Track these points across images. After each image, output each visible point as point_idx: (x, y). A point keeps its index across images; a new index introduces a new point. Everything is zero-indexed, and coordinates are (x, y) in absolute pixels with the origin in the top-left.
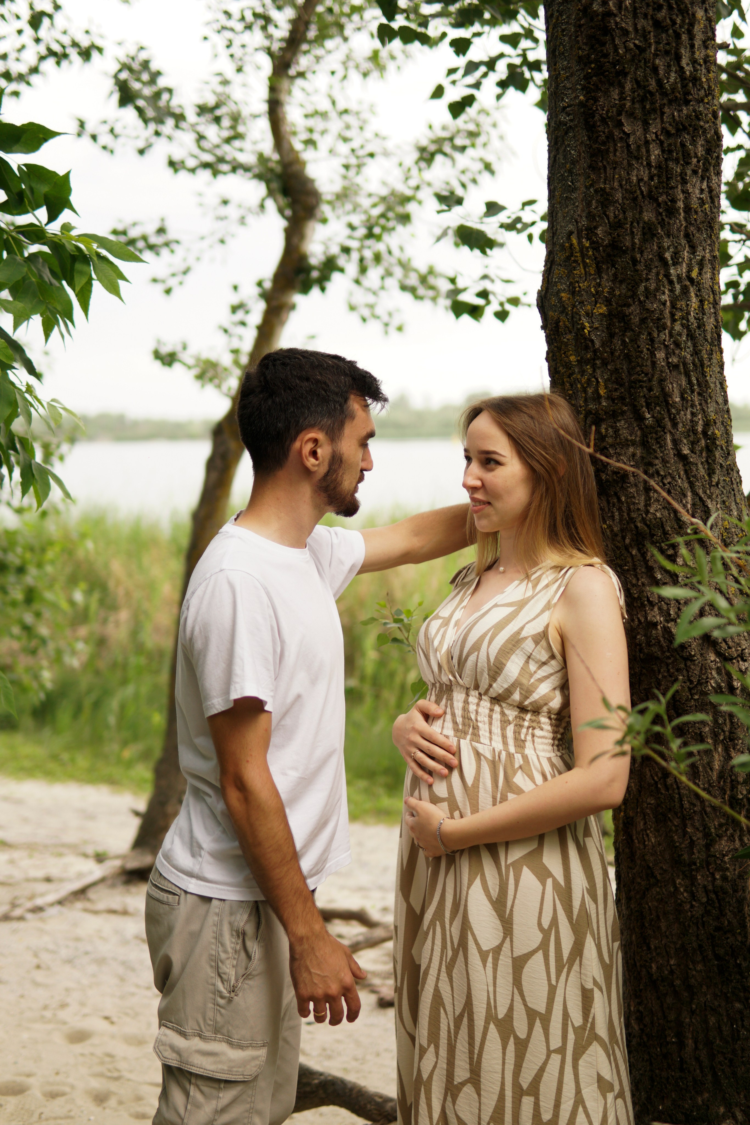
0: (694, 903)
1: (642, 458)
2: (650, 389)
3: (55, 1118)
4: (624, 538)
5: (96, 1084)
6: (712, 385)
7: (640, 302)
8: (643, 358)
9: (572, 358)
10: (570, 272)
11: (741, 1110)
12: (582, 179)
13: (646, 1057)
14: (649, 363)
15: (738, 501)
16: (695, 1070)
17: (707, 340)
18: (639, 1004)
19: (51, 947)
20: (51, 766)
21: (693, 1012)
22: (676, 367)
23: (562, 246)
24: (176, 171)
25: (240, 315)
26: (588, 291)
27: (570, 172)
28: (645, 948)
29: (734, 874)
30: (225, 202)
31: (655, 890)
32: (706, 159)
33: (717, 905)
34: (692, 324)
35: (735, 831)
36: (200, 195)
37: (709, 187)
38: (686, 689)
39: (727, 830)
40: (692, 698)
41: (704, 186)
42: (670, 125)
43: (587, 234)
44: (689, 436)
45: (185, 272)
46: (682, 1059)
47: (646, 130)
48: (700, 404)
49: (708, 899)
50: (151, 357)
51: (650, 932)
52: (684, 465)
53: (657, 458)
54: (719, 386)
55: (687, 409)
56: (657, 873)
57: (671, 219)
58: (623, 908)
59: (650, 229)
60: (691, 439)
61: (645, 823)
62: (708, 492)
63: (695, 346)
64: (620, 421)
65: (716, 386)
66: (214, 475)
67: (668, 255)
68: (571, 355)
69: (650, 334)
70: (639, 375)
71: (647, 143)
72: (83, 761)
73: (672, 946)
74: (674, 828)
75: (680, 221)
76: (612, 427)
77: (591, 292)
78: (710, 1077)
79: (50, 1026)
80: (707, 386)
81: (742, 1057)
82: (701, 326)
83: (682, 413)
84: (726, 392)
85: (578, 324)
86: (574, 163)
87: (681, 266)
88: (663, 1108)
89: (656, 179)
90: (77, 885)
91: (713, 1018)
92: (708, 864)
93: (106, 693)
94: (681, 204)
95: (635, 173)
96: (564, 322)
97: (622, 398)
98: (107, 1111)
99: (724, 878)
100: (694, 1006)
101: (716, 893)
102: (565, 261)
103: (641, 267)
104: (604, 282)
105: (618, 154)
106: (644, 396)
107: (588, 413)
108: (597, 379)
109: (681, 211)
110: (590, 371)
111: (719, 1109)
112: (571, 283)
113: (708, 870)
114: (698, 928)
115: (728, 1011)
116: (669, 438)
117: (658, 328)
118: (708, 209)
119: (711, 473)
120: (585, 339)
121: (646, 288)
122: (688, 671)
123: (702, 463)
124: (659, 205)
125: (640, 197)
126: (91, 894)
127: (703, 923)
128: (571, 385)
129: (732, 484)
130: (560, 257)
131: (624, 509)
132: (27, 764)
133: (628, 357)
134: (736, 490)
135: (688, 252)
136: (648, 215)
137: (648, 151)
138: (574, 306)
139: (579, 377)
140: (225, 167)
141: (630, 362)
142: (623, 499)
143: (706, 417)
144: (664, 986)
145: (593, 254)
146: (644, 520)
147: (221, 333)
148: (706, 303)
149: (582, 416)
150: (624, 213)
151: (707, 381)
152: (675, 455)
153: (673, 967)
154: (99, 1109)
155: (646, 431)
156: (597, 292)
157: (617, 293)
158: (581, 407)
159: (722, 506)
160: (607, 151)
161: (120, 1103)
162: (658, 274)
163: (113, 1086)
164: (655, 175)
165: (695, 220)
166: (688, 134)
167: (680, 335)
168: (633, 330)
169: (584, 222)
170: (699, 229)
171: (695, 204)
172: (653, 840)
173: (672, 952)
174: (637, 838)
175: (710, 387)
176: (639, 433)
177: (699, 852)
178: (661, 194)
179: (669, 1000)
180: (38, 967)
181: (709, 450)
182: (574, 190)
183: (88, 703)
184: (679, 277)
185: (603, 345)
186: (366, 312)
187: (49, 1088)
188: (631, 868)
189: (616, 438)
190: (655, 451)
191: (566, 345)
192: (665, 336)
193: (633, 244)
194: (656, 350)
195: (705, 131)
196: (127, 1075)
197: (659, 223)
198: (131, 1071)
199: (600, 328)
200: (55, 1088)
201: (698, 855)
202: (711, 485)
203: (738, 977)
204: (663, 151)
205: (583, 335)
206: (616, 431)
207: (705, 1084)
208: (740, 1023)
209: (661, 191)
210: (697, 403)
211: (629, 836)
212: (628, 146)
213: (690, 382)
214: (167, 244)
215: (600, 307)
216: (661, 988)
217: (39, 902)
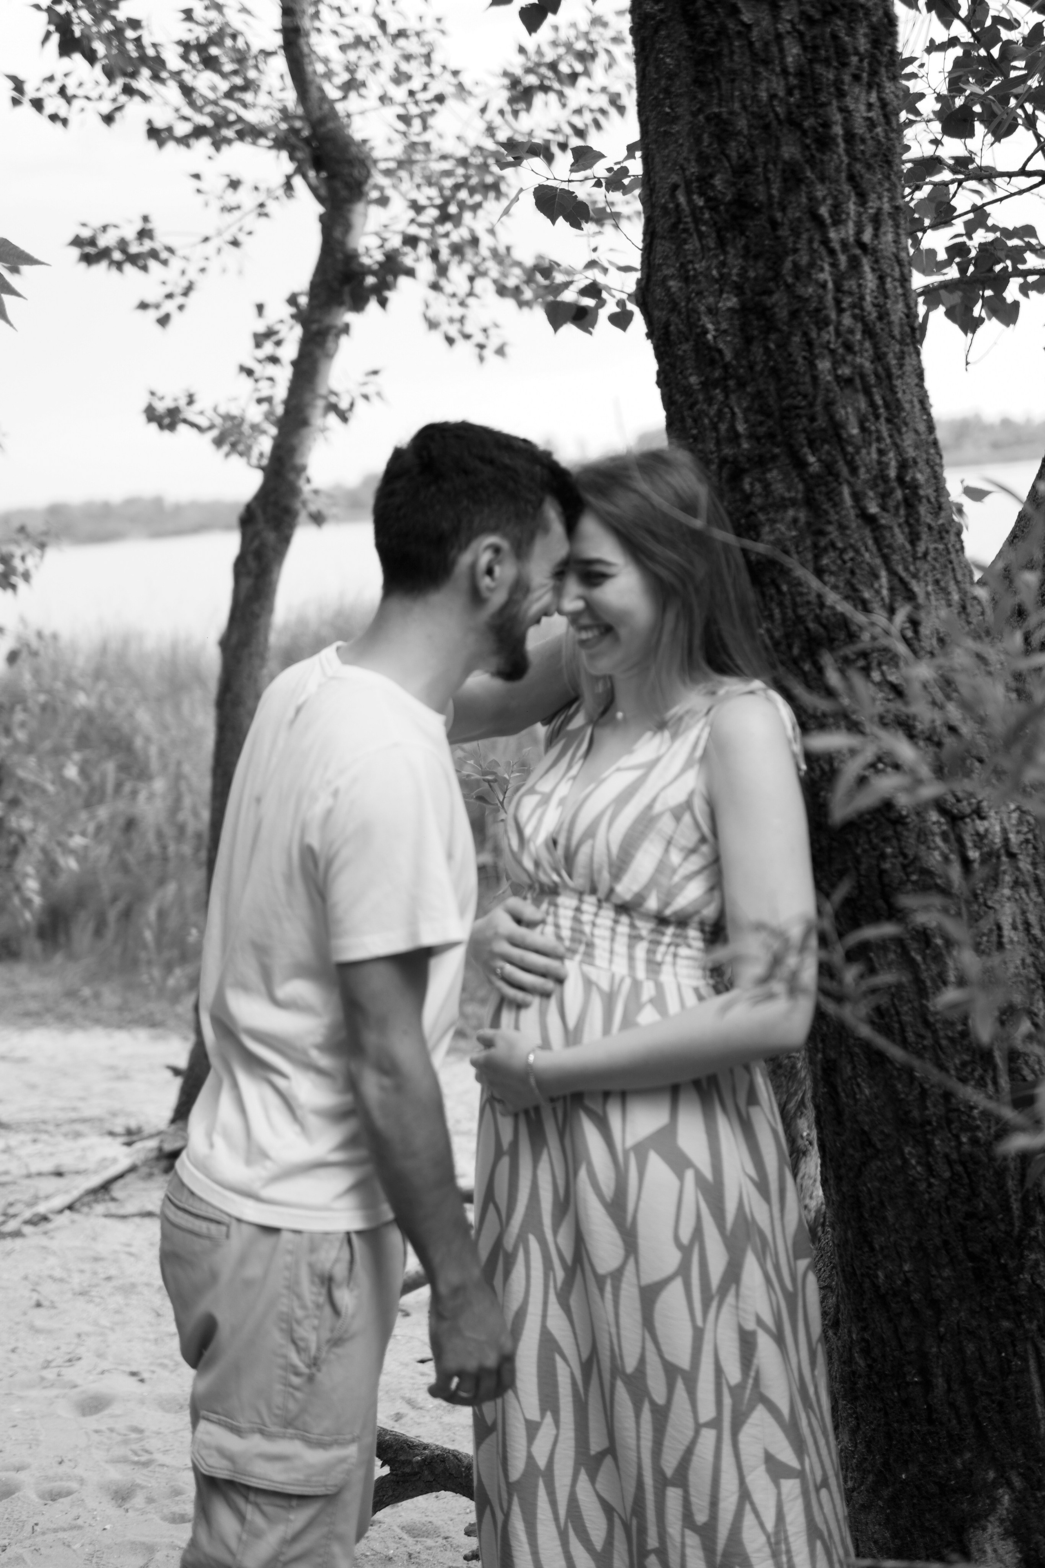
0: (932, 1180)
1: (809, 524)
2: (812, 419)
3: (55, 1531)
4: (790, 647)
5: (116, 1474)
6: (907, 406)
7: (788, 287)
8: (798, 373)
9: (693, 380)
10: (679, 247)
11: (1020, 1474)
12: (685, 101)
13: (879, 1405)
14: (807, 379)
15: (960, 578)
16: (949, 1420)
17: (893, 337)
18: (864, 1329)
19: (58, 1273)
20: (67, 1006)
21: (941, 1338)
22: (849, 381)
23: (664, 208)
24: (161, 144)
25: (268, 348)
26: (707, 275)
27: (667, 91)
28: (866, 1249)
29: (989, 1134)
30: (234, 184)
31: (875, 1165)
32: (873, 57)
33: (966, 1181)
34: (869, 314)
35: (985, 1071)
36: (197, 176)
37: (881, 99)
38: (899, 867)
39: (973, 1070)
40: (908, 880)
41: (873, 98)
42: (813, 6)
43: (699, 187)
44: (877, 486)
45: (186, 292)
46: (929, 1406)
47: (776, 18)
48: (891, 436)
49: (953, 1174)
50: (143, 418)
51: (872, 1225)
52: (873, 531)
53: (829, 522)
54: (918, 406)
55: (870, 445)
56: (876, 1139)
57: (824, 153)
58: (832, 1191)
59: (793, 172)
60: (881, 489)
61: (854, 1068)
62: (912, 568)
63: (876, 347)
64: (770, 470)
65: (913, 407)
66: (247, 582)
67: (824, 211)
68: (691, 375)
69: (805, 334)
70: (794, 398)
71: (779, 37)
72: (111, 997)
73: (905, 1244)
74: (895, 1073)
75: (839, 156)
76: (760, 480)
77: (713, 277)
78: (971, 1430)
79: (54, 1392)
80: (899, 408)
81: (1017, 1398)
82: (883, 315)
83: (864, 451)
84: (929, 415)
85: (698, 327)
86: (671, 76)
87: (846, 226)
88: (907, 1477)
89: (797, 94)
90: (95, 1181)
91: (970, 1345)
92: (949, 1122)
93: (139, 897)
94: (838, 130)
95: (763, 85)
96: (676, 325)
97: (771, 436)
98: (131, 1513)
99: (975, 1141)
100: (942, 1329)
101: (963, 1164)
102: (671, 231)
103: (784, 232)
104: (730, 260)
105: (736, 58)
106: (804, 430)
107: (723, 461)
108: (731, 409)
109: (840, 140)
110: (721, 397)
111: (987, 1474)
112: (682, 265)
113: (950, 1131)
114: (941, 1216)
115: (992, 1333)
116: (846, 491)
117: (817, 323)
118: (882, 134)
119: (914, 538)
120: (710, 348)
121: (795, 264)
122: (899, 840)
123: (900, 525)
124: (804, 133)
125: (775, 123)
126: (117, 1191)
127: (948, 1209)
128: (695, 421)
129: (949, 553)
130: (663, 225)
131: (787, 602)
132: (33, 1006)
133: (775, 372)
134: (955, 562)
135: (855, 203)
136: (789, 151)
137: (781, 50)
138: (689, 300)
139: (705, 407)
140: (229, 133)
141: (779, 379)
142: (785, 588)
143: (900, 455)
144: (898, 1302)
145: (711, 218)
146: (818, 619)
147: (244, 376)
148: (889, 280)
149: (714, 467)
150: (753, 149)
151: (898, 400)
152: (857, 516)
153: (909, 1275)
154: (121, 1512)
155: (811, 484)
156: (722, 275)
157: (752, 274)
158: (712, 453)
159: (936, 588)
160: (719, 54)
161: (150, 1500)
162: (811, 241)
163: (140, 1476)
164: (794, 87)
165: (863, 152)
166: (842, 18)
167: (851, 331)
168: (779, 330)
169: (693, 169)
170: (869, 167)
171: (860, 129)
172: (867, 1092)
173: (906, 1252)
174: (844, 1090)
175: (903, 409)
176: (801, 487)
177: (935, 1106)
178: (807, 116)
179: (906, 1322)
180: (39, 1305)
181: (910, 504)
182: (675, 119)
183: (112, 915)
184: (844, 244)
185: (737, 355)
186: (453, 331)
187: (47, 1486)
188: (838, 1134)
189: (767, 496)
190: (826, 512)
191: (683, 359)
192: (828, 335)
193: (770, 197)
194: (816, 357)
195: (868, 12)
196: (159, 1457)
197: (807, 162)
198: (165, 1452)
199: (731, 331)
200: (57, 1485)
201: (934, 1110)
202: (915, 558)
203: (1004, 1283)
204: (805, 48)
205: (706, 343)
206: (767, 486)
207: (965, 1440)
208: (1010, 1349)
209: (806, 111)
210: (885, 434)
211: (833, 1087)
212: (751, 44)
213: (872, 404)
214: (154, 254)
215: (728, 299)
216: (893, 1305)
217: (42, 1208)
